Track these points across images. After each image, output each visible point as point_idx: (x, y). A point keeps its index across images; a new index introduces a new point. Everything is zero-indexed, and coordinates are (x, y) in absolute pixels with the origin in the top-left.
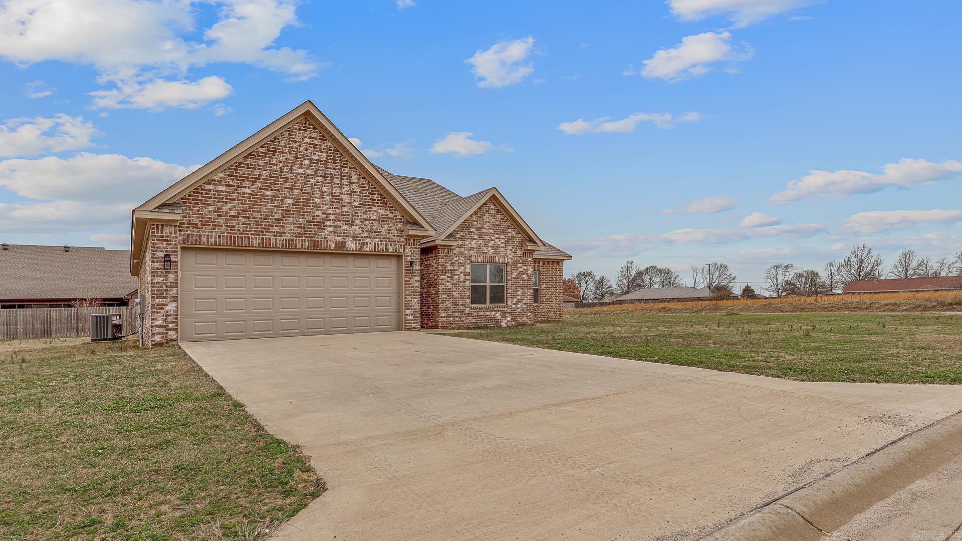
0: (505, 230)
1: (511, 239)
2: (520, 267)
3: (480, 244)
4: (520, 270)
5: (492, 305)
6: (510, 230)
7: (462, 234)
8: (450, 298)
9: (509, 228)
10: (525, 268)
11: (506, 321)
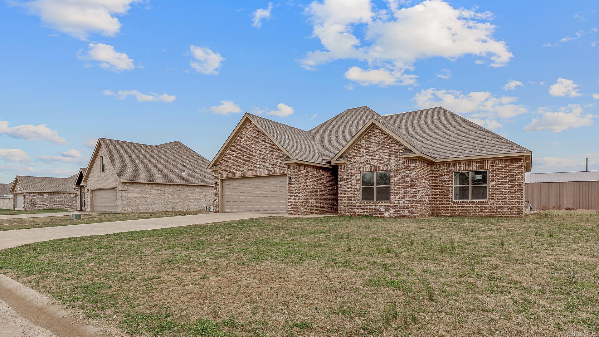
0: (389, 146)
1: (393, 151)
2: (403, 172)
3: (368, 159)
4: (403, 174)
5: (379, 201)
6: (393, 145)
7: (354, 154)
8: (346, 196)
9: (392, 144)
10: (408, 172)
11: (389, 213)
